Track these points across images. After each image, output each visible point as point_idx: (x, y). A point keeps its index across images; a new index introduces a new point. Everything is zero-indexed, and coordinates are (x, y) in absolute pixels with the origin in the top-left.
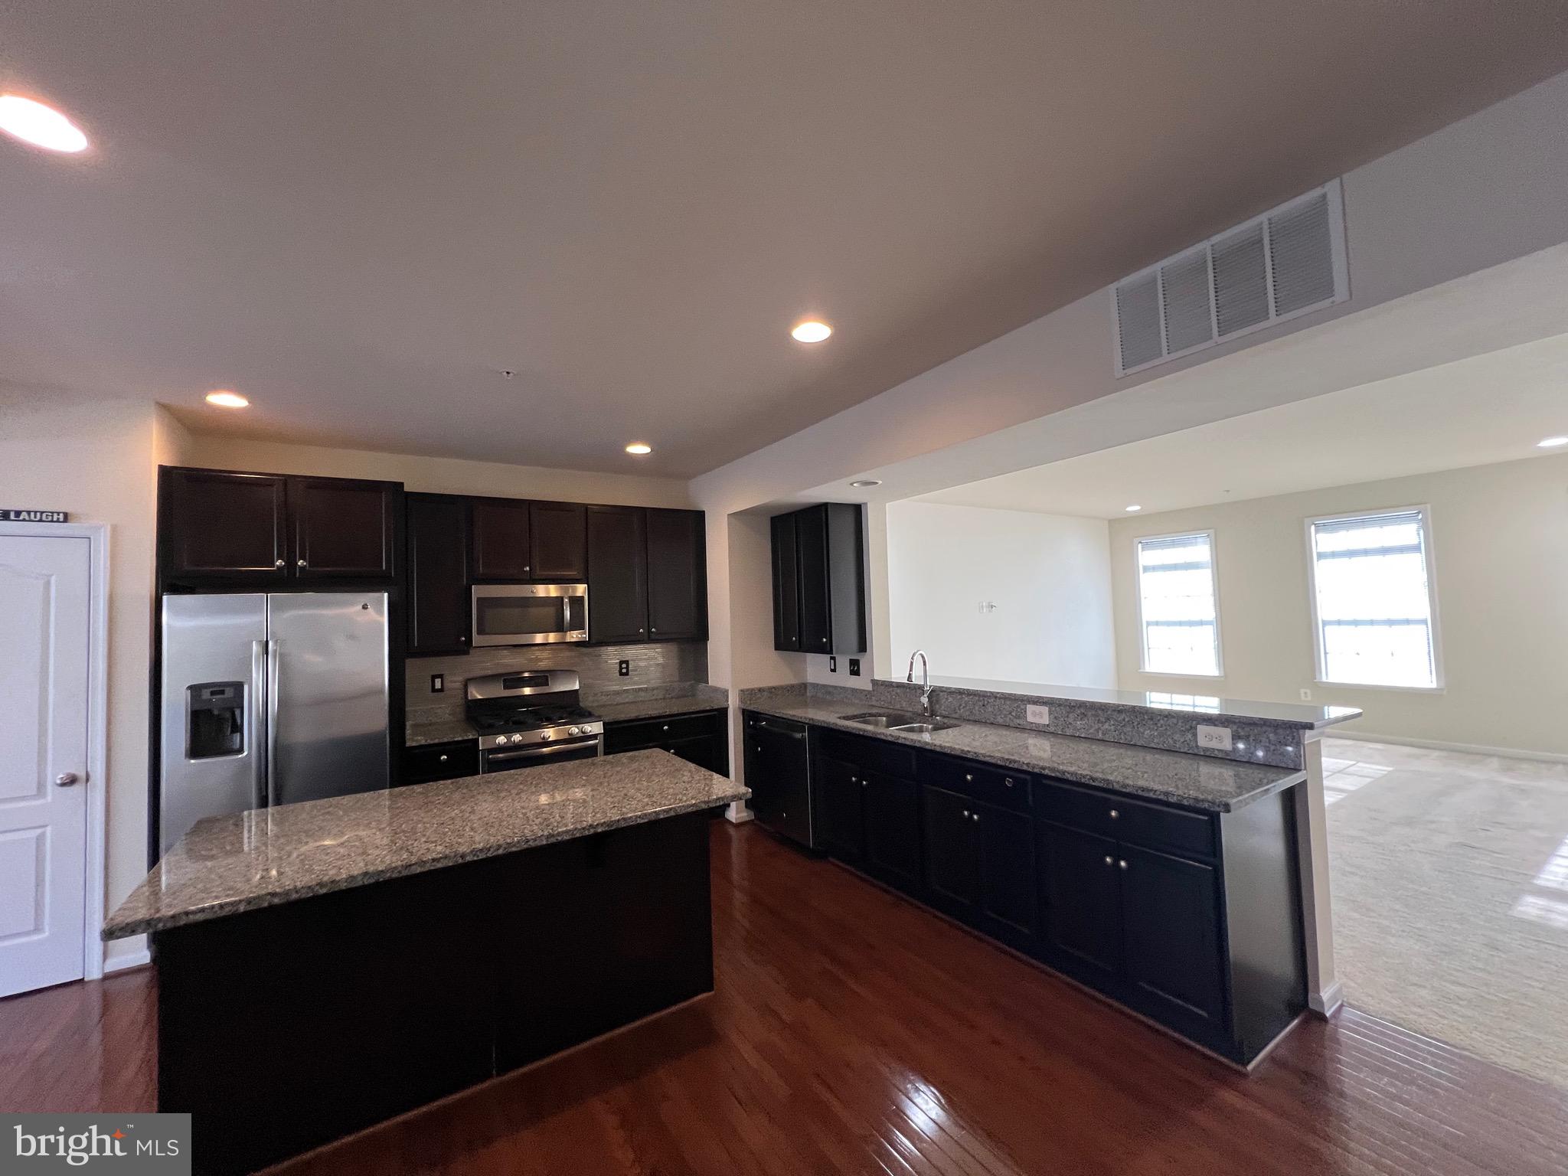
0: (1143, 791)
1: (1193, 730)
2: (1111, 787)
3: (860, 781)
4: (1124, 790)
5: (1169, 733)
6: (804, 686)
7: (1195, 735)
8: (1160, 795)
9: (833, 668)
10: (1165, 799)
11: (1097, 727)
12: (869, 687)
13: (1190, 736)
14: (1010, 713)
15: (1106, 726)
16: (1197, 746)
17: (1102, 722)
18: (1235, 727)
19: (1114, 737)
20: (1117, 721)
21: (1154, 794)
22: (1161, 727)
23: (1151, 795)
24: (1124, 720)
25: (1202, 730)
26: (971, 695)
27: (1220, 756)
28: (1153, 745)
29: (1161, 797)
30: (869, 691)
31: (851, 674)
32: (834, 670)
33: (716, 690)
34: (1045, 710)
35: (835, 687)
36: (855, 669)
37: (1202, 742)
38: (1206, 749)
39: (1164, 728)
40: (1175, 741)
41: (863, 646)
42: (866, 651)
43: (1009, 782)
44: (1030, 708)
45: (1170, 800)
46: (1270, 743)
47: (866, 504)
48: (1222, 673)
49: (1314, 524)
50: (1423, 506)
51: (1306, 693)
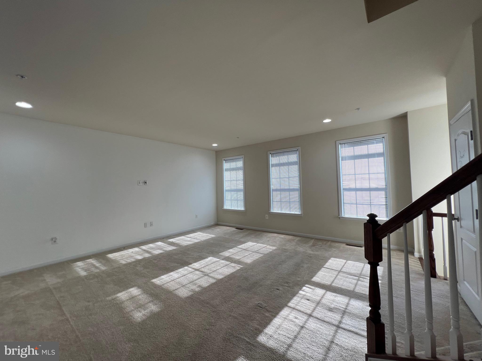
48: (245, 209)
49: (270, 154)
50: (298, 147)
51: (267, 216)
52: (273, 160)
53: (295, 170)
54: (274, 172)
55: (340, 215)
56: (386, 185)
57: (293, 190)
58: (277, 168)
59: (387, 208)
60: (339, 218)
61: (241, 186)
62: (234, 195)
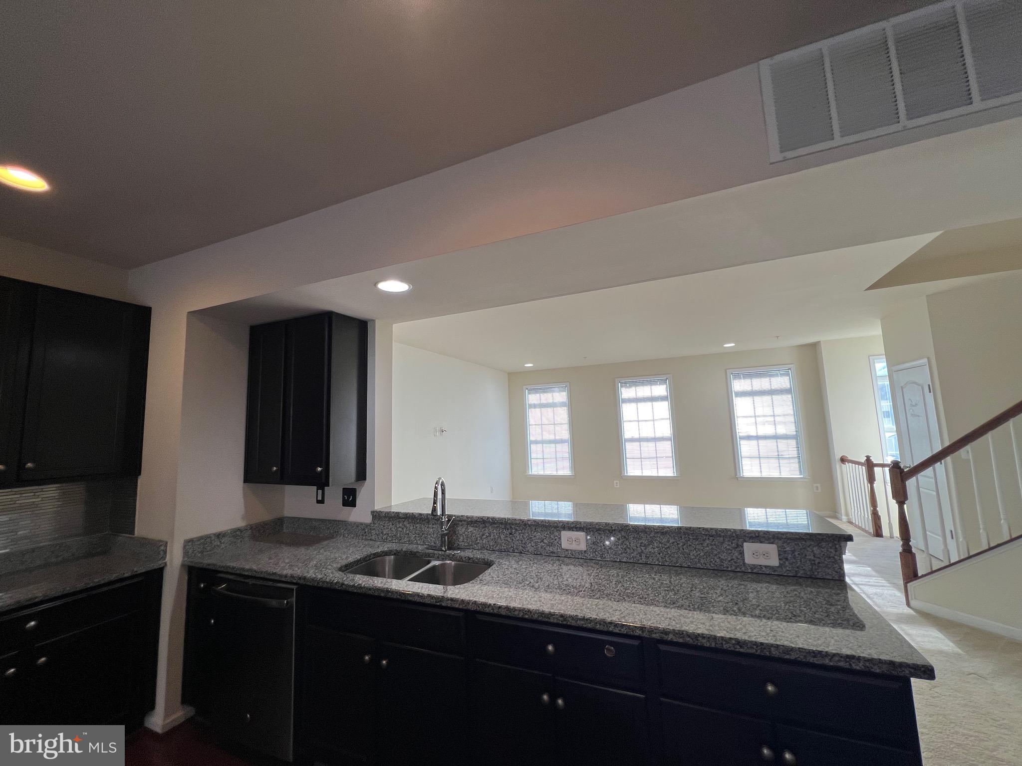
0: (815, 657)
1: (739, 548)
2: (768, 654)
3: (376, 661)
4: (787, 657)
5: (715, 552)
6: (280, 521)
7: (742, 553)
8: (839, 661)
9: (320, 498)
10: (846, 666)
11: (640, 551)
12: (368, 519)
13: (737, 554)
14: (542, 541)
15: (650, 549)
16: (744, 564)
17: (645, 545)
18: (780, 542)
19: (658, 560)
20: (661, 543)
21: (830, 660)
22: (707, 546)
23: (827, 661)
24: (668, 541)
25: (749, 548)
26: (496, 524)
27: (768, 572)
28: (699, 565)
29: (842, 664)
30: (367, 525)
31: (343, 505)
32: (321, 502)
33: (145, 542)
34: (581, 535)
35: (323, 521)
36: (350, 498)
37: (749, 559)
38: (754, 567)
39: (710, 547)
40: (722, 560)
41: (361, 474)
42: (365, 479)
43: (609, 652)
44: (565, 534)
45: (854, 666)
46: (814, 556)
47: (373, 321)
48: (573, 473)
49: (620, 382)
50: (669, 375)
51: (617, 483)
52: (627, 393)
53: (663, 409)
54: (628, 411)
55: (738, 474)
56: (796, 431)
57: (663, 439)
58: (633, 405)
59: (799, 462)
60: (737, 478)
61: (564, 433)
62: (550, 449)
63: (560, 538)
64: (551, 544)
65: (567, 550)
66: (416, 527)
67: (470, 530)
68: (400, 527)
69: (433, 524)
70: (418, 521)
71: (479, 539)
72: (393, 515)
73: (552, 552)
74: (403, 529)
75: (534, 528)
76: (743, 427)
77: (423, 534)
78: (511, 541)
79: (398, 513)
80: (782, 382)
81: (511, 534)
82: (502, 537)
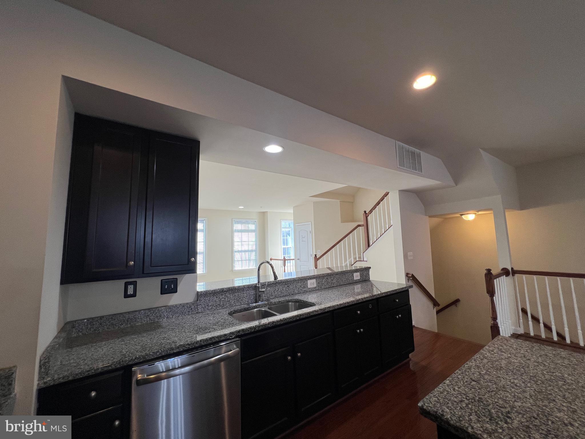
1: (353, 275)
3: (294, 357)
9: (131, 293)
11: (331, 283)
12: (193, 300)
14: (301, 287)
16: (354, 280)
18: (360, 271)
20: (336, 278)
22: (347, 276)
26: (281, 283)
27: (358, 281)
31: (162, 294)
32: (132, 296)
34: (314, 280)
35: (136, 312)
36: (169, 287)
38: (356, 280)
40: (350, 280)
44: (309, 282)
46: (365, 274)
50: (206, 218)
56: (256, 248)
60: (233, 270)
63: (307, 284)
64: (304, 287)
65: (310, 288)
66: (235, 295)
67: (268, 289)
68: (223, 298)
69: (246, 291)
70: (236, 291)
71: (273, 293)
72: (218, 291)
73: (305, 291)
74: (225, 299)
75: (297, 282)
76: (237, 247)
77: (240, 298)
78: (288, 290)
79: (223, 289)
80: (252, 227)
81: (288, 287)
82: (284, 289)
